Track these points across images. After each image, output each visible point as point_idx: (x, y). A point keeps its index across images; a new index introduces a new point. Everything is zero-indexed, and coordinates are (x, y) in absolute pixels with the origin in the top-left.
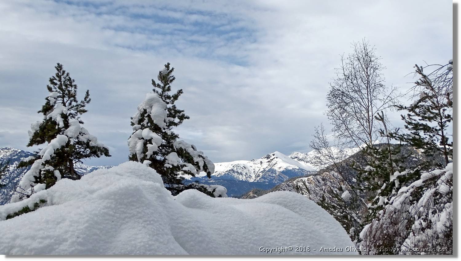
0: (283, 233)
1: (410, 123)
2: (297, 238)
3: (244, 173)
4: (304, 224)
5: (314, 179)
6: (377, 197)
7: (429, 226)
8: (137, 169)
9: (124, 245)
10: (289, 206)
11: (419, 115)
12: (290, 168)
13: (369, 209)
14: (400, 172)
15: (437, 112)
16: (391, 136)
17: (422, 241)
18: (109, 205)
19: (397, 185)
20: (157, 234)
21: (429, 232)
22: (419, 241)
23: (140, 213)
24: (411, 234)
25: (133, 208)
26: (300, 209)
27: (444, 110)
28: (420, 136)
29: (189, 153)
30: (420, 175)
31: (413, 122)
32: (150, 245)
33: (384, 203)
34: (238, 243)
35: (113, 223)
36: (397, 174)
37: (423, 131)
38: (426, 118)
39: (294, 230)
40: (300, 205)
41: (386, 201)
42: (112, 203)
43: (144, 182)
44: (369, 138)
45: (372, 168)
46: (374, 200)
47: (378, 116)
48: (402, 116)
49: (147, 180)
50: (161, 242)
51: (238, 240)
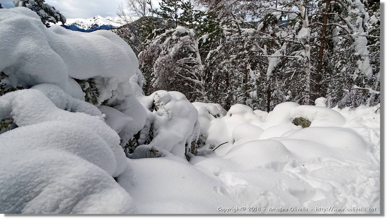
0: (104, 48)
1: (162, 7)
2: (111, 51)
3: (82, 25)
4: (114, 45)
5: (117, 30)
6: (146, 40)
7: (167, 53)
8: (26, 11)
9: (23, 48)
10: (107, 37)
11: (166, 3)
12: (106, 25)
13: (143, 45)
14: (157, 29)
15: (174, 3)
16: (154, 12)
17: (164, 59)
18: (12, 28)
19: (155, 35)
20: (41, 44)
21: (167, 56)
22: (163, 59)
23: (30, 33)
24: (160, 56)
25: (26, 30)
26: (112, 39)
27: (177, 2)
28: (166, 14)
29: (51, 11)
30: (165, 31)
31: (164, 6)
32: (39, 49)
33: (149, 42)
34: (83, 51)
35: (15, 37)
36: (155, 30)
37: (168, 11)
38: (169, 5)
39: (109, 47)
40: (112, 37)
41: (150, 42)
42: (13, 27)
43: (31, 18)
44: (144, 12)
45: (144, 26)
46: (145, 41)
47: (148, 2)
48: (159, 3)
49: (32, 17)
50: (43, 48)
51: (83, 50)
